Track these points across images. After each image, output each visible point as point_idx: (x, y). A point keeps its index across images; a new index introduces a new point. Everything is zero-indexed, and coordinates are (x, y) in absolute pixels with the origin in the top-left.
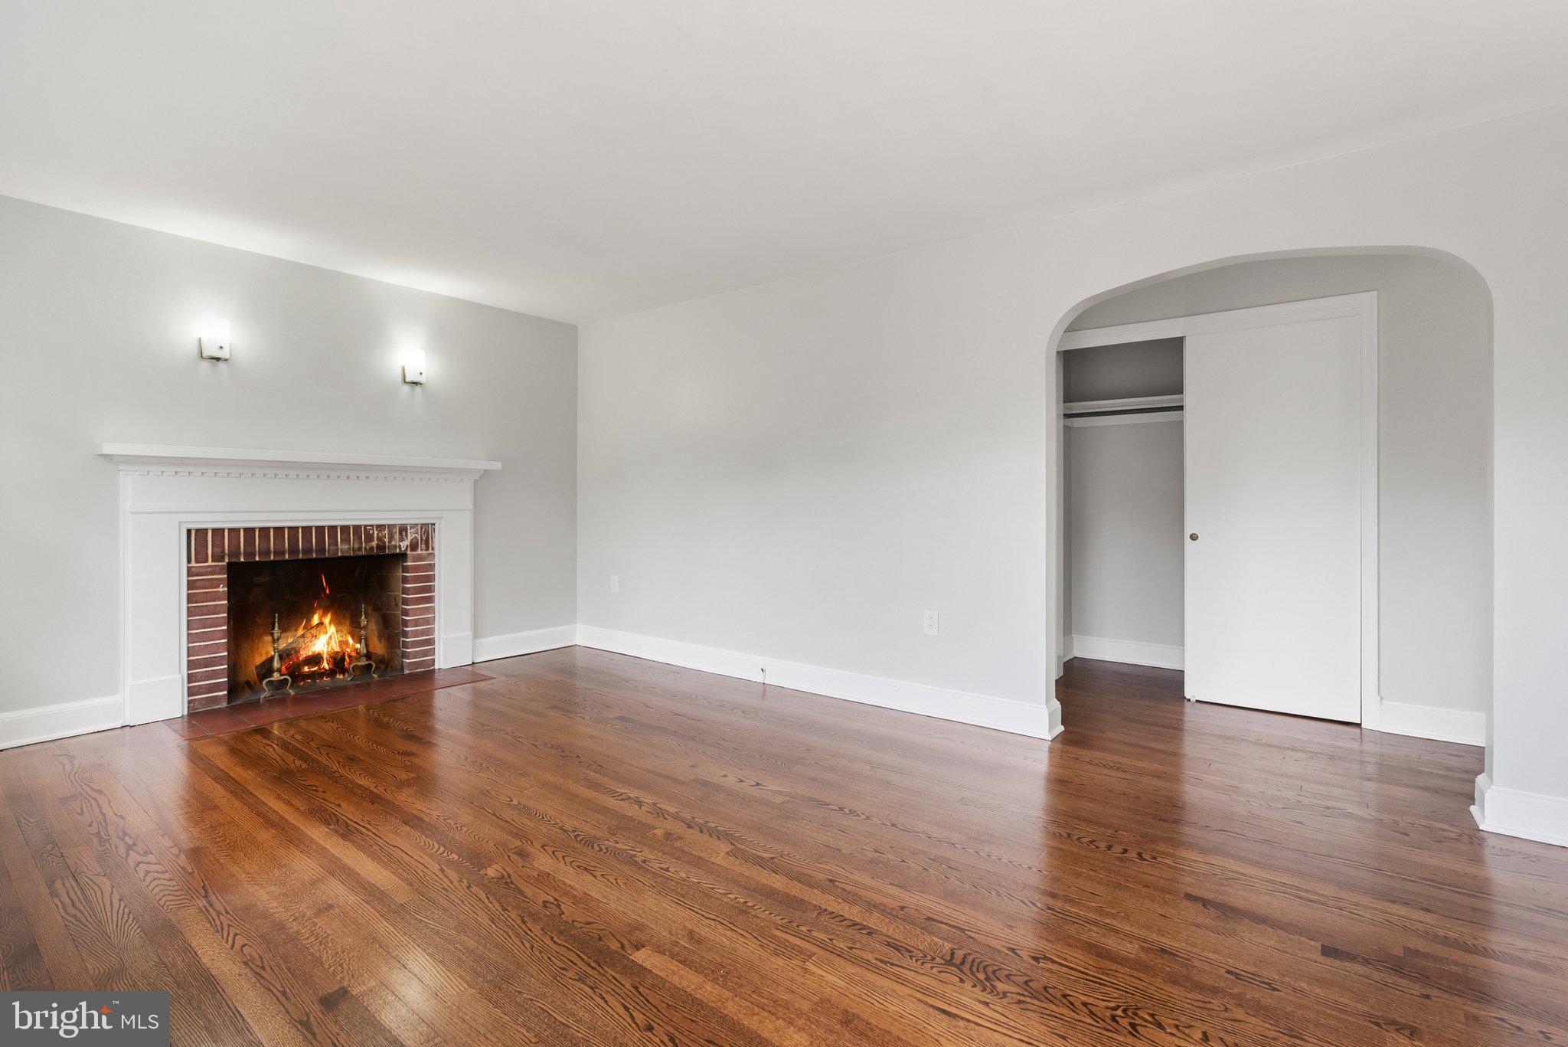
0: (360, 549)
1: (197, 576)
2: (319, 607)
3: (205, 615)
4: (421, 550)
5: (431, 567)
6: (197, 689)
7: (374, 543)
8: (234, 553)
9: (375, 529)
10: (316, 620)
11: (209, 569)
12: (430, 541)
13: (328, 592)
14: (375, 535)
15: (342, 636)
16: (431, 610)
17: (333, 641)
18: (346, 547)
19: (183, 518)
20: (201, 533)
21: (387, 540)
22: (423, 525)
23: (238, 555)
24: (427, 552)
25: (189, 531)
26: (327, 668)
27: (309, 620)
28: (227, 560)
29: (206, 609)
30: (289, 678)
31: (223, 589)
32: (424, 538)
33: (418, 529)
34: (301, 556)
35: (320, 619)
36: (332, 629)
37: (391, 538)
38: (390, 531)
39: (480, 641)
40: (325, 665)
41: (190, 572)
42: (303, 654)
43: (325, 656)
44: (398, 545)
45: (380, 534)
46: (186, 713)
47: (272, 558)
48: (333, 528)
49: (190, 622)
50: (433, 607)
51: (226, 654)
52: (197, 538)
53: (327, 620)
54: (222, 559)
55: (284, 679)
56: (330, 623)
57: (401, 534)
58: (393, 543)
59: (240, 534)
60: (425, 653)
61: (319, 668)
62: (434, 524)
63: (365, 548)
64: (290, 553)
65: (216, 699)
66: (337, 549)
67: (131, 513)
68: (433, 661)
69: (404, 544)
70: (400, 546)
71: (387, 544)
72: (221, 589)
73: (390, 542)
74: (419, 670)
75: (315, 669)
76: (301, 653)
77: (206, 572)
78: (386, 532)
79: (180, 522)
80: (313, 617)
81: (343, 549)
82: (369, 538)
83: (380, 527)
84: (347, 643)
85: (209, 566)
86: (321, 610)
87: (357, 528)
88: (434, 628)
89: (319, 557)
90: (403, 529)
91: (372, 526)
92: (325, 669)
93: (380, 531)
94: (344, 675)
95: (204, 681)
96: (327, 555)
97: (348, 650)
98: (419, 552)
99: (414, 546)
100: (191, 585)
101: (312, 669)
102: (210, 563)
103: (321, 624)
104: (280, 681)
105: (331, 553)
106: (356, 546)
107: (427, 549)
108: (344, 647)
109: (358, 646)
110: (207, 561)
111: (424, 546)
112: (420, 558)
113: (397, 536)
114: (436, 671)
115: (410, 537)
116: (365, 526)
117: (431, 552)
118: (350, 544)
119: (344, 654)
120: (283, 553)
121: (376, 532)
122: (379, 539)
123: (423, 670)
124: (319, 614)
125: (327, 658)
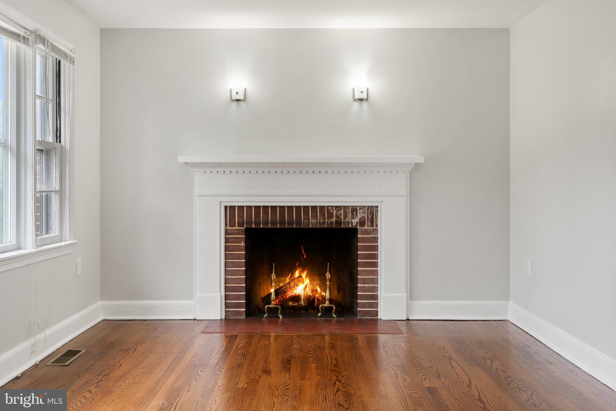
0: (324, 223)
1: (230, 235)
2: (300, 266)
3: (234, 260)
4: (368, 226)
5: (376, 240)
6: (230, 304)
7: (334, 219)
8: (249, 222)
9: (334, 209)
10: (297, 274)
11: (236, 231)
12: (375, 220)
13: (305, 257)
14: (334, 214)
15: (313, 286)
16: (376, 273)
17: (307, 289)
18: (314, 221)
19: (222, 199)
20: (232, 208)
21: (342, 217)
22: (369, 207)
23: (251, 223)
24: (372, 228)
25: (226, 207)
26: (304, 305)
27: (293, 274)
28: (245, 227)
29: (234, 256)
30: (280, 307)
31: (243, 244)
32: (370, 217)
33: (365, 210)
34: (286, 226)
35: (300, 273)
36: (307, 281)
37: (345, 217)
38: (344, 211)
39: (414, 302)
40: (302, 302)
41: (226, 233)
42: (290, 294)
43: (302, 298)
44: (350, 221)
45: (338, 213)
46: (223, 318)
47: (270, 226)
48: (306, 208)
49: (227, 263)
50: (377, 271)
51: (244, 285)
52: (230, 211)
53: (304, 275)
54: (243, 226)
55: (277, 307)
56: (306, 277)
57: (352, 213)
58: (347, 220)
59: (252, 210)
60: (371, 305)
61: (299, 304)
62: (378, 207)
63: (328, 222)
64: (280, 223)
65: (239, 313)
66: (309, 223)
67: (198, 196)
68: (377, 312)
69: (355, 221)
70: (352, 222)
71: (343, 220)
72: (242, 245)
73: (345, 219)
74: (366, 318)
75: (296, 304)
76: (288, 293)
77: (235, 233)
78: (342, 211)
79: (220, 202)
80: (295, 272)
81: (313, 222)
82: (330, 215)
83: (338, 208)
84: (317, 291)
85: (236, 229)
86: (301, 268)
87: (322, 208)
88: (377, 287)
89: (298, 227)
90: (354, 210)
91: (332, 207)
92: (302, 305)
93: (338, 211)
94: (314, 311)
95: (234, 300)
96: (303, 226)
97: (317, 295)
98: (366, 227)
99: (362, 223)
100: (227, 240)
101: (294, 304)
102: (236, 228)
103: (300, 276)
104: (274, 308)
105: (305, 225)
106: (322, 221)
107: (372, 226)
108: (314, 293)
109: (323, 294)
110: (235, 226)
111: (369, 223)
112: (367, 232)
113: (350, 215)
114: (379, 320)
115: (359, 216)
116: (328, 207)
117: (375, 228)
118: (317, 219)
119: (314, 297)
120: (276, 223)
121: (335, 211)
122: (337, 216)
123: (369, 318)
124: (299, 270)
125: (303, 299)
